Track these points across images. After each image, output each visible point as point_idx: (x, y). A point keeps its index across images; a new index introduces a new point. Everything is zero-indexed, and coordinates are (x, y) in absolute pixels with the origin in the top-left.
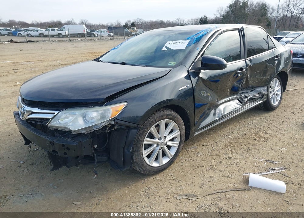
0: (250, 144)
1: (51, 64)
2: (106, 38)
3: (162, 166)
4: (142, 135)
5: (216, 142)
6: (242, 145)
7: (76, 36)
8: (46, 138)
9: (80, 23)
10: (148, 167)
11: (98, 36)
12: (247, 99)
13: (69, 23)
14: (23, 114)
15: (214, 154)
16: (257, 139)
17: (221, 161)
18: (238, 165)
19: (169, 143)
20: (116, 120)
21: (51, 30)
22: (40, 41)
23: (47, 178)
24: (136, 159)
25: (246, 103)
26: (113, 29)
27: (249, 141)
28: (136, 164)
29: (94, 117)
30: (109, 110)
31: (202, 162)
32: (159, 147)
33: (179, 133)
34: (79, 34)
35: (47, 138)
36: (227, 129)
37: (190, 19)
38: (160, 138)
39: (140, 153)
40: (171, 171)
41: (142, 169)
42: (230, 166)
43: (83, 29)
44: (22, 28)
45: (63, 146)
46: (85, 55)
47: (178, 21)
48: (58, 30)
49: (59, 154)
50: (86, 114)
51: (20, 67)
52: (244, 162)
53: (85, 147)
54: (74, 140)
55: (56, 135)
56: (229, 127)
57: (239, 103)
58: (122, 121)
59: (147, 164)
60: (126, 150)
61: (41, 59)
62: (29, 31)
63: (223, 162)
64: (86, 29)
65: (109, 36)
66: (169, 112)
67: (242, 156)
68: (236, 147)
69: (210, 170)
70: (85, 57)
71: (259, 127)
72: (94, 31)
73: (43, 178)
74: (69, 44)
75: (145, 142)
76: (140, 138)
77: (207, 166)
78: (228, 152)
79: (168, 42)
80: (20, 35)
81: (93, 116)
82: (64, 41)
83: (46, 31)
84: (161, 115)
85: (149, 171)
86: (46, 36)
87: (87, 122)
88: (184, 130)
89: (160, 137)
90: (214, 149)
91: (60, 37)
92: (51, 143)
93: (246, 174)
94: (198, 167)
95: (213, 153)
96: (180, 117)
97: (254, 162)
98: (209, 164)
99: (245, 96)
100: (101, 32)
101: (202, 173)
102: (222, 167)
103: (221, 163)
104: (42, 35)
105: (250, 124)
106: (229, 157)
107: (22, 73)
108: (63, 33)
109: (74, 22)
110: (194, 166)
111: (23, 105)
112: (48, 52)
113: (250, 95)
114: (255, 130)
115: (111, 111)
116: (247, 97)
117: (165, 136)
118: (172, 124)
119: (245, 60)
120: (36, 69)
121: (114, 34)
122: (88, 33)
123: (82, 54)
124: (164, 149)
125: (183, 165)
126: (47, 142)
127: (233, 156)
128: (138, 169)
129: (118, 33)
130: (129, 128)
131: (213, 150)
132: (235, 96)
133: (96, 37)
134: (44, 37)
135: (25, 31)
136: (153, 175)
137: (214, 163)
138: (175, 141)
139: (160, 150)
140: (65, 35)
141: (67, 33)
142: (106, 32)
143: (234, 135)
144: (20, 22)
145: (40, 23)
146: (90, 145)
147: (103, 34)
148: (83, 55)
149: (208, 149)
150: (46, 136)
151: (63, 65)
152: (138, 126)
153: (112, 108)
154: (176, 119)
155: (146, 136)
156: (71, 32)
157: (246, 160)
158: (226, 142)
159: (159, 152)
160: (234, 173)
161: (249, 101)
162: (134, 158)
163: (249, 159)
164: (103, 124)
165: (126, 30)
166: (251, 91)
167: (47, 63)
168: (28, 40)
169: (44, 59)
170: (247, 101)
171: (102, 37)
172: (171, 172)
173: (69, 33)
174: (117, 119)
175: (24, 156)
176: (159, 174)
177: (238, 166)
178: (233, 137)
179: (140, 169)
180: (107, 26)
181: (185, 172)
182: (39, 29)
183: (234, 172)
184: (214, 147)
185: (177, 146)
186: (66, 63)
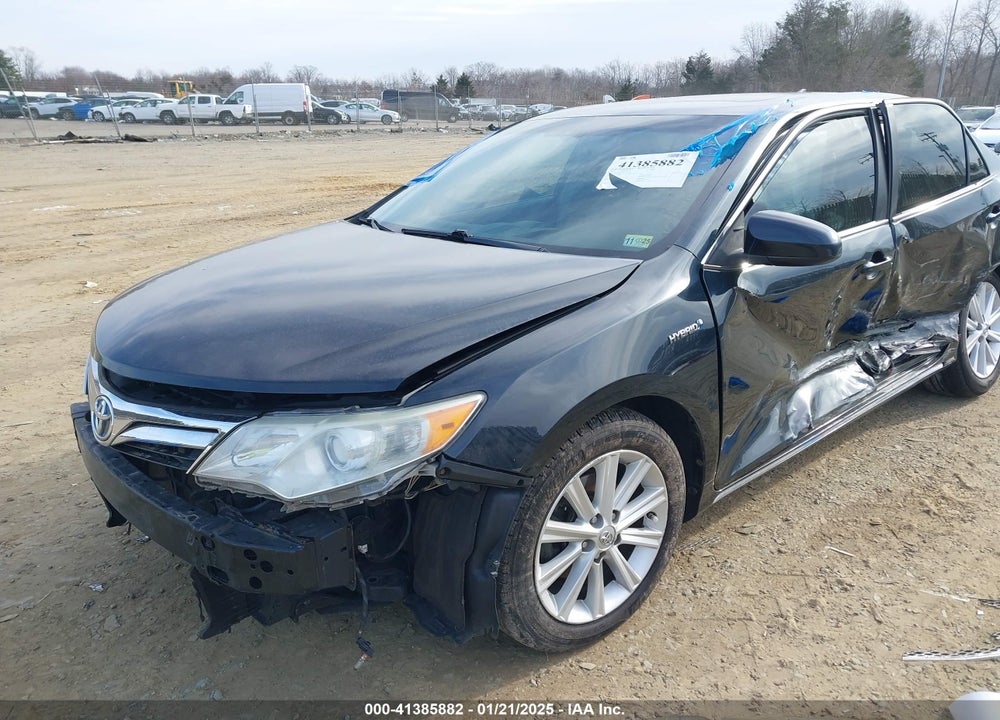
0: (910, 528)
1: (197, 216)
2: (375, 127)
3: (601, 619)
4: (536, 512)
5: (787, 520)
6: (883, 532)
7: (279, 120)
8: (187, 520)
9: (291, 76)
10: (552, 627)
11: (349, 121)
12: (888, 359)
13: (255, 78)
14: (106, 424)
15: (786, 567)
16: (934, 508)
17: (812, 596)
18: (879, 618)
19: (629, 537)
20: (444, 461)
21: (199, 102)
22: (161, 137)
23: (186, 654)
24: (509, 602)
25: (886, 374)
26: (399, 97)
27: (906, 517)
28: (510, 618)
29: (362, 449)
30: (417, 423)
31: (745, 603)
32: (593, 553)
33: (664, 498)
34: (288, 113)
35: (191, 519)
36: (819, 467)
37: (652, 65)
38: (597, 521)
39: (526, 580)
40: (632, 637)
41: (534, 634)
42: (849, 619)
43: (303, 99)
44: (105, 95)
45: (250, 554)
46: (309, 186)
47: (611, 72)
48: (219, 101)
49: (233, 583)
50: (334, 438)
51: (95, 226)
52: (901, 607)
53: (326, 559)
54: (288, 533)
55: (222, 508)
56: (823, 461)
57: (865, 376)
58: (467, 463)
59: (551, 616)
60: (476, 572)
61: (166, 200)
62: (127, 103)
63: (823, 601)
64: (312, 98)
65: (386, 119)
66: (632, 422)
67: (890, 581)
68: (861, 542)
69: (776, 636)
70: (310, 194)
71: (936, 460)
72: (336, 105)
73: (171, 654)
74: (255, 147)
75: (545, 538)
76: (526, 523)
77: (763, 618)
78: (836, 562)
79: (618, 161)
80: (98, 117)
81: (360, 446)
82: (238, 137)
83: (180, 103)
84: (603, 435)
85: (557, 641)
86: (182, 121)
87: (337, 466)
88: (683, 488)
89: (598, 516)
90: (783, 549)
91: (227, 125)
92: (204, 540)
93: (916, 657)
94: (730, 621)
95: (781, 564)
96: (669, 439)
97: (936, 606)
98: (772, 610)
99: (881, 347)
100: (361, 108)
101: (748, 647)
102: (820, 625)
103: (813, 604)
104: (167, 118)
105: (899, 448)
106: (840, 582)
107: (101, 249)
108: (237, 111)
109: (271, 74)
110: (718, 619)
111: (104, 391)
112: (187, 175)
113: (899, 345)
114: (921, 473)
115: (426, 425)
116: (889, 353)
117: (615, 512)
118: (642, 465)
119: (890, 223)
120: (150, 233)
121: (402, 114)
122: (317, 111)
123: (299, 181)
124: (612, 559)
125: (675, 614)
126: (189, 536)
127: (855, 577)
128: (516, 635)
129: (415, 111)
130: (490, 490)
131: (779, 551)
132: (849, 352)
133: (343, 123)
134: (176, 124)
135: (115, 105)
136: (569, 653)
137: (788, 607)
138: (648, 528)
139: (596, 560)
140: (243, 118)
141: (249, 109)
142: (376, 108)
143: (847, 491)
144: (98, 74)
145: (161, 77)
146: (345, 548)
147: (365, 113)
148: (303, 186)
149: (761, 547)
150: (183, 510)
151: (236, 219)
152: (521, 482)
153: (429, 416)
154: (655, 446)
155: (548, 513)
156: (261, 110)
157: (906, 596)
158: (823, 520)
159: (592, 570)
160: (867, 650)
161: (896, 365)
162: (505, 598)
163: (917, 594)
164: (396, 476)
165: (440, 100)
166: (900, 330)
167: (183, 214)
168: (123, 135)
169: (175, 200)
170: (890, 367)
171: (364, 122)
172: (632, 642)
173: (256, 110)
174: (447, 457)
175: (107, 565)
176: (592, 650)
177: (880, 622)
178: (846, 498)
179: (525, 634)
180: (379, 87)
181: (686, 641)
182: (160, 97)
183: (869, 645)
184: (780, 541)
185: (657, 543)
186: (247, 212)
